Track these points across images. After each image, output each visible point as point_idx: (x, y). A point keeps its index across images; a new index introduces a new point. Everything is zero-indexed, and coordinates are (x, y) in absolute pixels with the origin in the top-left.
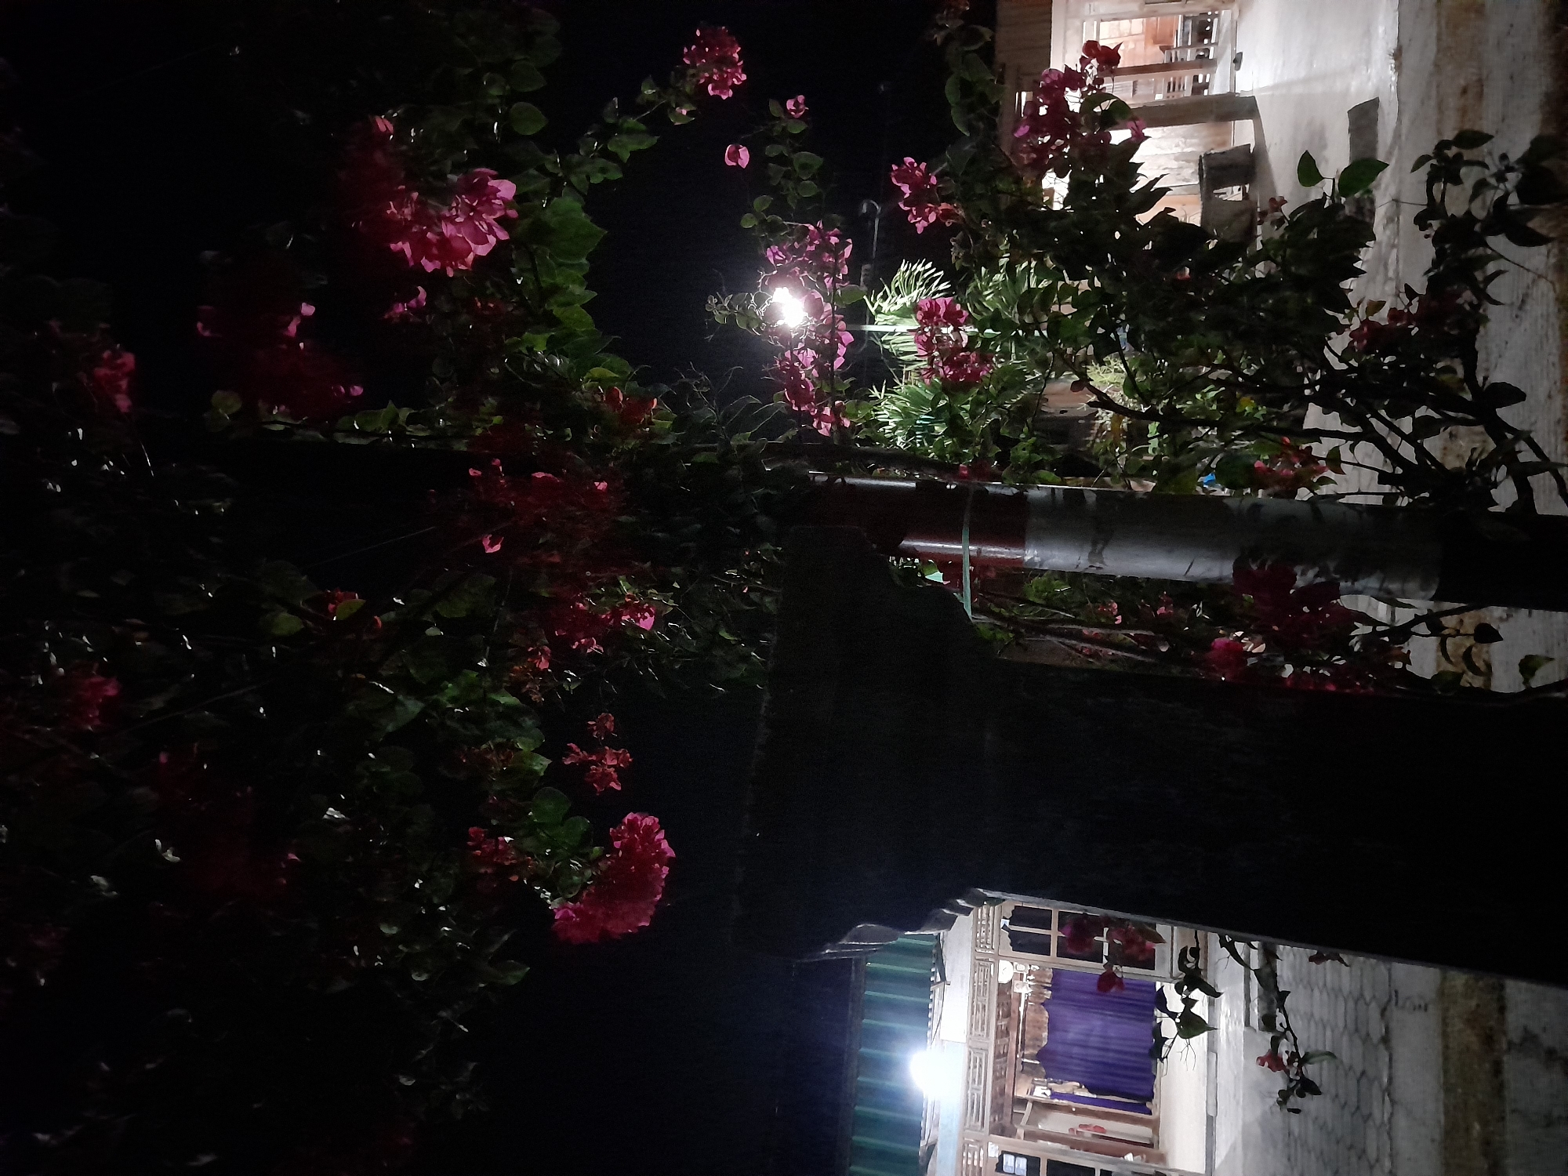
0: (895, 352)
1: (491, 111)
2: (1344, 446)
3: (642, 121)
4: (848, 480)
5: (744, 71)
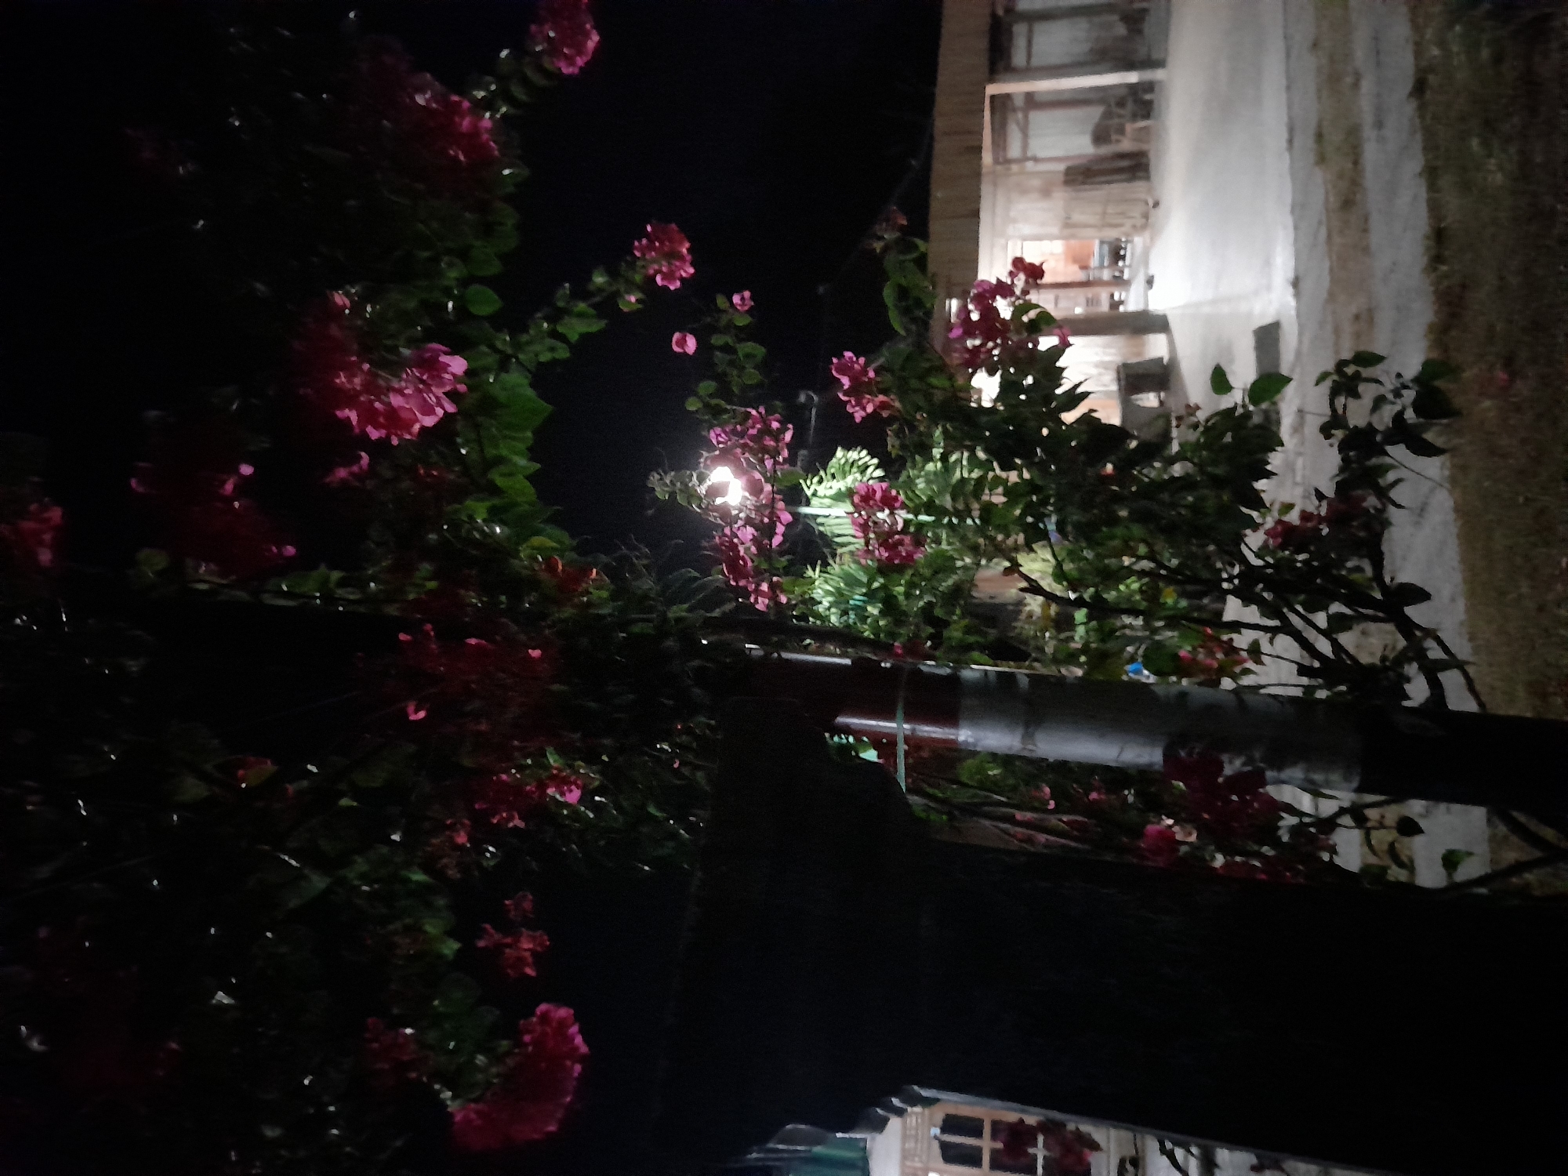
0: (829, 534)
1: (447, 292)
2: (1263, 638)
3: (594, 306)
4: (786, 655)
5: (692, 264)
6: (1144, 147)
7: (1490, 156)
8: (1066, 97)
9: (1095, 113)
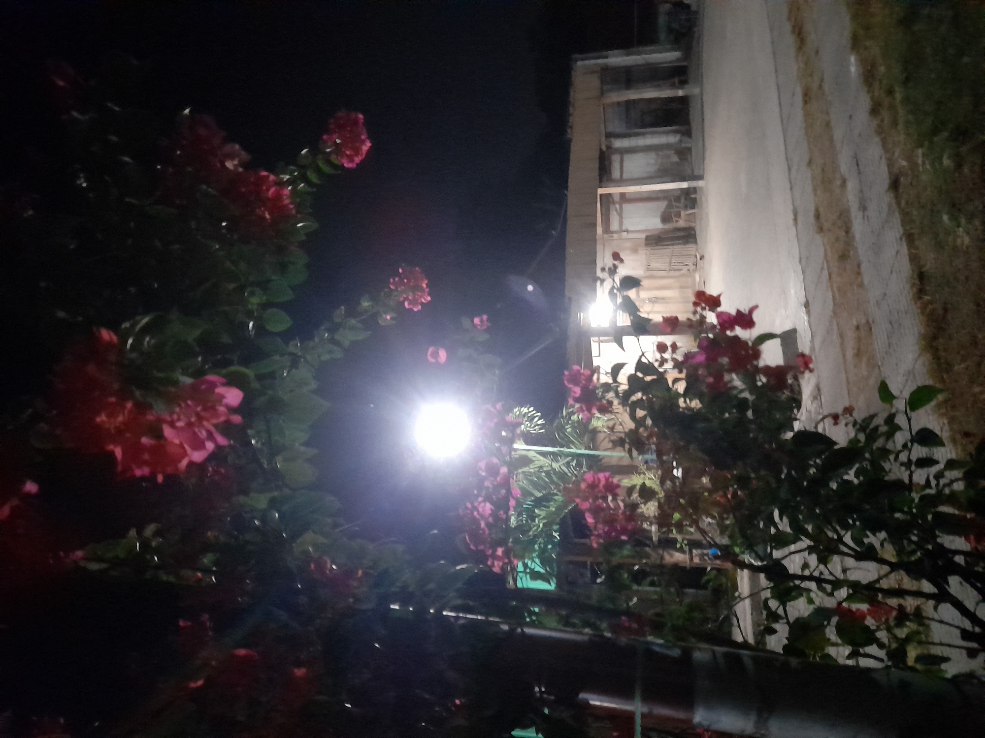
1: (250, 315)
2: (927, 604)
3: (361, 322)
4: (527, 631)
5: (429, 294)
6: (693, 225)
7: (959, 226)
8: (645, 195)
9: (663, 204)
